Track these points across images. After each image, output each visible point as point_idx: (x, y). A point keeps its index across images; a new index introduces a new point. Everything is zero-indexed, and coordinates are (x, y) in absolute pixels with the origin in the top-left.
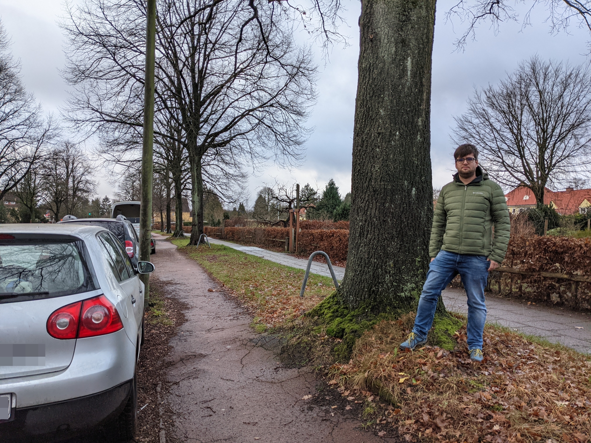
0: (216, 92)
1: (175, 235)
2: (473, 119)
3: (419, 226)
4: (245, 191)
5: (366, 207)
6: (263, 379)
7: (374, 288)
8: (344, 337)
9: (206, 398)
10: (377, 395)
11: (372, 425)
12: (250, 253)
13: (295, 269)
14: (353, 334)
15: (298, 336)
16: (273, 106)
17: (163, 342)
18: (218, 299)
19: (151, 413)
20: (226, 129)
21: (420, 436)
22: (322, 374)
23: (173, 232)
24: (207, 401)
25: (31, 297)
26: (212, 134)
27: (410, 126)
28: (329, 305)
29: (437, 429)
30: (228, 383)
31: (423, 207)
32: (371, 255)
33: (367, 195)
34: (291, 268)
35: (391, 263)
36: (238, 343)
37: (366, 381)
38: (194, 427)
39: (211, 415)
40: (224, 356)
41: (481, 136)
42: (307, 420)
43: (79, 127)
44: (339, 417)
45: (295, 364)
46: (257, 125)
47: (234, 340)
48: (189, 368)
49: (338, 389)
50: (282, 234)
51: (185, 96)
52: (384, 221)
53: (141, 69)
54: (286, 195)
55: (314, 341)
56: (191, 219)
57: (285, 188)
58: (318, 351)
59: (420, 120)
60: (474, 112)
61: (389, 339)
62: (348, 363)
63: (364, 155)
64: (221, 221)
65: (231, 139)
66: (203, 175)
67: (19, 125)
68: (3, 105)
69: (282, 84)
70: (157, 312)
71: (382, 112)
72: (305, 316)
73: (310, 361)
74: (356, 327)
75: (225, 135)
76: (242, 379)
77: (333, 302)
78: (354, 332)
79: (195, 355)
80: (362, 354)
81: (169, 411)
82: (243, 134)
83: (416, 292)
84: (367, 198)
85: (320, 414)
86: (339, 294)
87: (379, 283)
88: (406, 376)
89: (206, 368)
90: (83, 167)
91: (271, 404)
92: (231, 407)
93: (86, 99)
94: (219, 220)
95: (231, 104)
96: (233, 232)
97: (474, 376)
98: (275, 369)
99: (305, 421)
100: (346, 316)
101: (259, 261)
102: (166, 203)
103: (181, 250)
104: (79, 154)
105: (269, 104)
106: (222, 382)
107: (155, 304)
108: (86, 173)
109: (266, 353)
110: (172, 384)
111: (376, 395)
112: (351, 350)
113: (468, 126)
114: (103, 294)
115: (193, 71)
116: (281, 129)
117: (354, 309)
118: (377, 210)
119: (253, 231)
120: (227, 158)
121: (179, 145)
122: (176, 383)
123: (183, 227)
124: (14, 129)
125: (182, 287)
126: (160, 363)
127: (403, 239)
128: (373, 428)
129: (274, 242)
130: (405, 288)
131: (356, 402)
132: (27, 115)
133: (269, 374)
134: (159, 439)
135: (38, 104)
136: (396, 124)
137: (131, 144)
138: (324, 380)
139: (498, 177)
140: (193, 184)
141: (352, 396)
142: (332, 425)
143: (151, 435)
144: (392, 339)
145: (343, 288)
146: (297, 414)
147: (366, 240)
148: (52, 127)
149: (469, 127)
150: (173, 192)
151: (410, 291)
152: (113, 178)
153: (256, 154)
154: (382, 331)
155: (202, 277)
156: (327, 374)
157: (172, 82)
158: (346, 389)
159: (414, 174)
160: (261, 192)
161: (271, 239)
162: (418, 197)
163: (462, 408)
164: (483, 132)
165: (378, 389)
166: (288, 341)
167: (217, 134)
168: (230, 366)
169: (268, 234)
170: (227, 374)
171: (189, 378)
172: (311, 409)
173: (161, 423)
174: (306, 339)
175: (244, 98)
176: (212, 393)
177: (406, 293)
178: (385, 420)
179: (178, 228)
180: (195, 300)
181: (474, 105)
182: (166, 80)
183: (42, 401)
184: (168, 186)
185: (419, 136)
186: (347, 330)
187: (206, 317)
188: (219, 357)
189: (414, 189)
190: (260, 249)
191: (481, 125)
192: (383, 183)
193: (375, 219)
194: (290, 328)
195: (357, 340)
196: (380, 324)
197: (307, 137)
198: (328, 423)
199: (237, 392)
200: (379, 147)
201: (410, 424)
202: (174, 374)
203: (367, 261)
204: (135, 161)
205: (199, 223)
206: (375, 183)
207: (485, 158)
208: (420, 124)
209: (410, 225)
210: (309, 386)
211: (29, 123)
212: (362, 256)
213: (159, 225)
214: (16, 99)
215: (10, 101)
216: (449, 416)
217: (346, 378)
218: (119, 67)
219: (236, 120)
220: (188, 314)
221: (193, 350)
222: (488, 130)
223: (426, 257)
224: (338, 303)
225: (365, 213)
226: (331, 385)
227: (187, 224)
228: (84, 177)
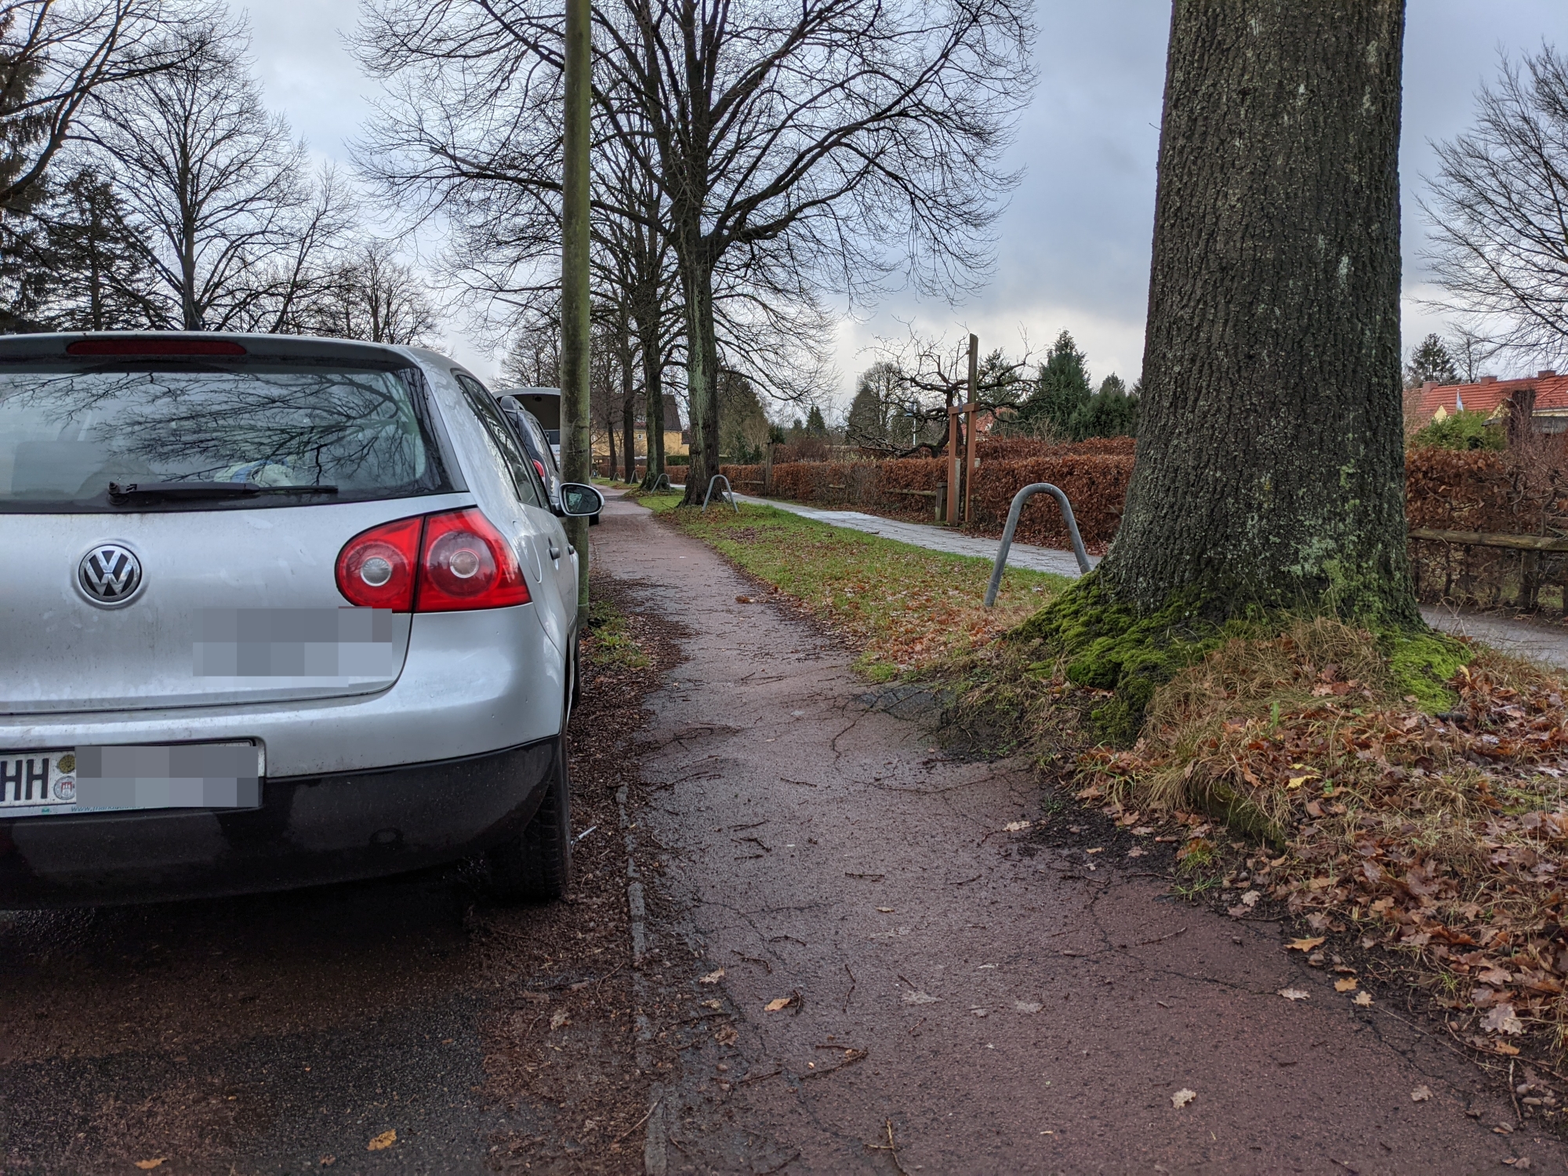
0: (752, 81)
1: (648, 485)
2: (1491, 146)
3: (1354, 371)
4: (828, 367)
5: (1197, 319)
6: (894, 784)
7: (1210, 553)
8: (1121, 684)
9: (745, 819)
10: (1222, 823)
11: (1209, 890)
12: (840, 524)
13: (964, 557)
14: (1146, 673)
15: (985, 687)
16: (907, 115)
17: (629, 703)
18: (762, 620)
19: (605, 847)
20: (775, 189)
21: (1355, 916)
22: (1060, 775)
23: (640, 482)
24: (747, 827)
25: (293, 499)
26: (738, 203)
27: (1341, 65)
28: (1074, 608)
29: (1407, 899)
30: (801, 790)
31: (1369, 313)
32: (1205, 458)
33: (1199, 284)
34: (954, 555)
35: (1266, 480)
36: (823, 705)
37: (1188, 789)
38: (715, 879)
39: (758, 857)
40: (789, 732)
41: (1515, 197)
42: (1021, 876)
43: (398, 193)
44: (1110, 873)
45: (978, 751)
46: (862, 174)
47: (812, 699)
48: (699, 755)
49: (1106, 810)
50: (928, 475)
51: (666, 99)
52: (1251, 357)
53: (550, 30)
54: (939, 373)
55: (1033, 697)
56: (685, 450)
57: (935, 351)
58: (1043, 716)
59: (1372, 47)
60: (1496, 124)
61: (1253, 688)
62: (1131, 748)
63: (1194, 163)
64: (763, 449)
65: (791, 217)
66: (717, 327)
67: (252, 199)
68: (211, 148)
69: (933, 53)
70: (608, 640)
71: (1255, 26)
72: (1004, 639)
73: (1020, 744)
74: (1156, 656)
75: (774, 208)
76: (838, 782)
77: (1086, 598)
78: (1151, 668)
79: (711, 729)
80: (1172, 724)
81: (650, 845)
82: (823, 201)
83: (1336, 562)
84: (1199, 292)
85: (1057, 865)
86: (1105, 575)
87: (1227, 538)
88: (1307, 773)
89: (741, 756)
90: (415, 311)
91: (920, 838)
92: (810, 841)
93: (413, 118)
94: (757, 448)
95: (790, 117)
96: (795, 476)
97: (1517, 776)
98: (925, 763)
99: (1016, 879)
100: (1124, 631)
101: (863, 543)
102: (621, 405)
103: (660, 517)
104: (403, 278)
105: (897, 109)
106: (784, 788)
107: (604, 621)
108: (420, 329)
109: (898, 725)
110: (654, 788)
111: (1216, 822)
112: (1141, 717)
113: (1474, 169)
114: (475, 506)
115: (687, 22)
116: (928, 180)
117: (1147, 611)
118: (1230, 324)
119: (847, 471)
120: (780, 275)
121: (653, 238)
122: (665, 787)
123: (666, 467)
124: (241, 210)
125: (671, 593)
126: (620, 745)
127: (1304, 411)
128: (1212, 898)
129: (904, 497)
130: (1304, 551)
131: (1158, 839)
132: (271, 173)
133: (908, 773)
134: (627, 901)
135: (297, 144)
136: (1297, 61)
137: (530, 240)
138: (1062, 788)
139: (1560, 317)
140: (690, 348)
141: (1146, 824)
142: (1092, 890)
143: (606, 891)
144: (1263, 685)
145: (1117, 559)
146: (993, 861)
147: (1191, 416)
148: (333, 204)
149: (1479, 171)
150: (639, 374)
151: (1319, 560)
152: (487, 334)
153: (858, 258)
154: (1234, 665)
155: (720, 574)
156: (1071, 774)
157: (631, 57)
158: (1128, 809)
159: (1349, 214)
160: (869, 376)
161: (898, 491)
162: (1358, 285)
163: (1485, 849)
164: (1519, 185)
165: (1225, 805)
166: (958, 697)
167: (752, 203)
168: (803, 755)
169: (891, 478)
170: (797, 770)
171: (698, 776)
172: (1028, 852)
173: (631, 868)
174: (1007, 690)
175: (825, 98)
176: (759, 810)
177: (1307, 566)
178: (1246, 879)
179: (654, 467)
180: (703, 618)
181: (1495, 105)
182: (617, 57)
183: (331, 765)
184: (626, 357)
185: (1366, 101)
186: (1126, 666)
187: (736, 652)
188: (772, 734)
189: (1345, 260)
190: (867, 517)
191: (1516, 163)
192: (1250, 243)
193: (1221, 353)
194: (964, 667)
195: (1158, 689)
196: (1228, 645)
197: (1003, 198)
198: (1080, 885)
199: (826, 809)
200: (1241, 134)
201: (1324, 890)
202: (657, 768)
203: (1192, 478)
204: (541, 288)
205: (708, 446)
206: (1226, 243)
207: (1522, 263)
208: (1372, 59)
209: (1327, 368)
210: (1021, 801)
211: (279, 192)
212: (1178, 463)
213: (607, 465)
214: (244, 129)
215: (228, 136)
216: (1445, 867)
217: (1126, 782)
218: (497, 23)
219: (805, 161)
220: (689, 647)
221: (706, 720)
222: (1535, 179)
223: (1371, 463)
224: (1101, 599)
225: (1192, 338)
226: (1083, 800)
227: (675, 460)
228: (416, 337)
